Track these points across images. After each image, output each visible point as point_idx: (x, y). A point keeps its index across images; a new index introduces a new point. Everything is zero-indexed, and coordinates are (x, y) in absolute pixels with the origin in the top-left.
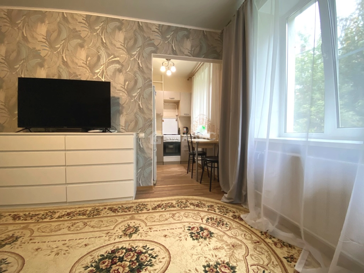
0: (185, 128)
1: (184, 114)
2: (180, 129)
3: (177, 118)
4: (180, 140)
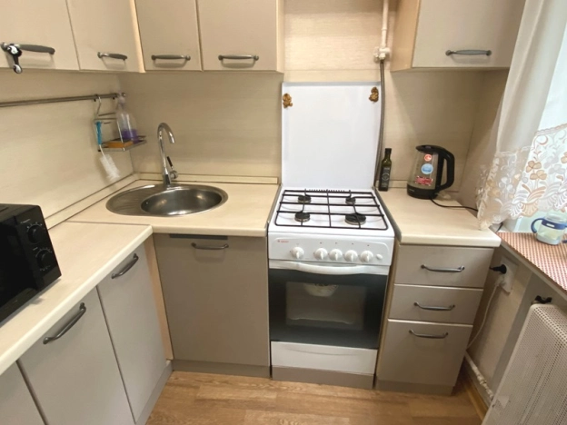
0: (429, 157)
1: (449, 53)
2: (389, 160)
3: (382, 82)
4: (390, 264)
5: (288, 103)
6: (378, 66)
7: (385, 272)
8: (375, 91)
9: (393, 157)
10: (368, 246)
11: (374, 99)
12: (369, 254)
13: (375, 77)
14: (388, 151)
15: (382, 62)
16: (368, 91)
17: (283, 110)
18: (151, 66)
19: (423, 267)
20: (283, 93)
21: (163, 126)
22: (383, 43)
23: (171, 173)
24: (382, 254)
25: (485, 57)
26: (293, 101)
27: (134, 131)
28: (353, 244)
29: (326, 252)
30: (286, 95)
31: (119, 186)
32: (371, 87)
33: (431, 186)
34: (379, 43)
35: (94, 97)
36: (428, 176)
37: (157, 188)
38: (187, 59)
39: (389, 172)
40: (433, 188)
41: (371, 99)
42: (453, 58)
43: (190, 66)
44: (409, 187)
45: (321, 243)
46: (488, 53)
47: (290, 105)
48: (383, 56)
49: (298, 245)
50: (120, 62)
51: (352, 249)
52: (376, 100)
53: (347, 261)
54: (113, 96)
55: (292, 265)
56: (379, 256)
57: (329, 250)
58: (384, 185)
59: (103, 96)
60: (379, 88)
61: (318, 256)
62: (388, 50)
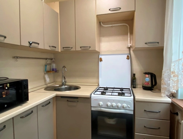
0: (147, 76)
1: (146, 43)
2: (135, 77)
3: (130, 54)
4: (133, 109)
5: (101, 60)
6: (128, 49)
7: (132, 113)
8: (128, 56)
9: (136, 76)
10: (125, 102)
11: (128, 58)
12: (125, 105)
13: (128, 52)
14: (134, 75)
15: (129, 48)
16: (126, 56)
17: (100, 62)
18: (62, 50)
19: (145, 111)
20: (100, 57)
21: (64, 67)
22: (129, 43)
23: (64, 81)
24: (130, 105)
25: (157, 44)
26: (103, 60)
27: (56, 69)
28: (119, 101)
29: (110, 104)
30: (101, 58)
31: (49, 85)
32: (127, 55)
33: (150, 85)
34: (128, 43)
35: (46, 59)
36: (148, 82)
37: (60, 86)
38: (72, 48)
39: (135, 81)
40: (151, 86)
41: (127, 59)
42: (147, 45)
43: (72, 50)
44: (143, 86)
45: (109, 100)
46: (158, 43)
47: (102, 61)
48: (129, 46)
49: (101, 101)
50: (54, 48)
51: (119, 103)
52: (129, 59)
53: (118, 108)
54: (52, 59)
55: (99, 109)
56: (129, 106)
57: (111, 103)
58: (134, 86)
59: (49, 59)
60: (129, 55)
61: (107, 106)
62: (131, 45)
